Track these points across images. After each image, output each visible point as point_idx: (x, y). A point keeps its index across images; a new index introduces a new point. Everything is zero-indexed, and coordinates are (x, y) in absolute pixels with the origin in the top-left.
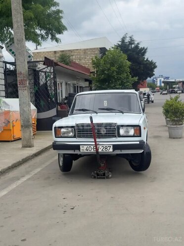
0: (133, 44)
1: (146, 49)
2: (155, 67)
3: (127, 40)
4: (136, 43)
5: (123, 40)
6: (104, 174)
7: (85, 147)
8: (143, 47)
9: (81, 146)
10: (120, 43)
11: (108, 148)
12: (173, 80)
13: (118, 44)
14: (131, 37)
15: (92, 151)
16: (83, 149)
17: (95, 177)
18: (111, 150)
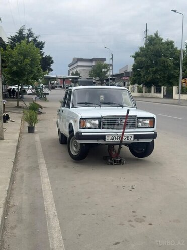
0: (31, 37)
1: (44, 44)
2: (52, 62)
3: (25, 33)
4: (35, 36)
5: (20, 32)
6: (120, 161)
7: (110, 137)
8: (40, 41)
9: (106, 136)
10: (17, 34)
11: (130, 138)
12: (55, 76)
13: (16, 36)
14: (29, 30)
15: (116, 140)
16: (108, 139)
17: (111, 164)
18: (132, 139)
